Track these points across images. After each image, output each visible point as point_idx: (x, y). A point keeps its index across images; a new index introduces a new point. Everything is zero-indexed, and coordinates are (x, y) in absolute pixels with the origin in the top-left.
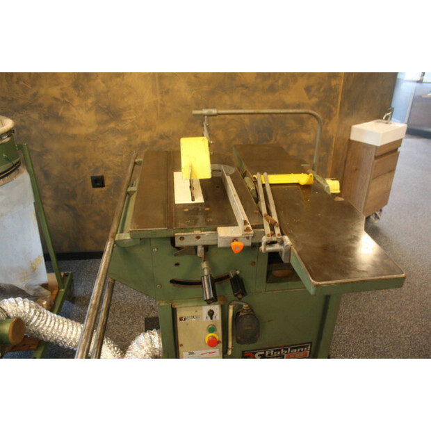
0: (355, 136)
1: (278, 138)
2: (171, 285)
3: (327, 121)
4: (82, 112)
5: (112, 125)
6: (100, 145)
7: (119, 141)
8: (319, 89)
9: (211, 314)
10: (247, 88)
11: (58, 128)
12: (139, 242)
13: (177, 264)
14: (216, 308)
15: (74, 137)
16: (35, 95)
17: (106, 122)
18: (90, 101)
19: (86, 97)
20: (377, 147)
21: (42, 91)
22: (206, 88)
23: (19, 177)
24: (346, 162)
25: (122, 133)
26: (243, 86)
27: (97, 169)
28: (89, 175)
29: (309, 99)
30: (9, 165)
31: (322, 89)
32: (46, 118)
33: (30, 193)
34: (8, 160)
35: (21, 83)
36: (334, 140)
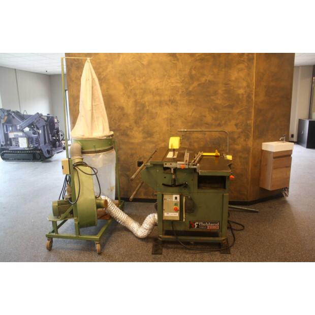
0: (264, 148)
1: (223, 147)
2: (163, 186)
3: (247, 139)
4: (137, 133)
5: (149, 139)
6: (143, 147)
7: (151, 146)
8: (242, 125)
9: (176, 198)
10: (208, 124)
11: (126, 140)
12: (152, 165)
13: (165, 178)
14: (178, 196)
15: (132, 143)
16: (119, 125)
17: (146, 138)
18: (141, 129)
19: (139, 127)
20: (274, 152)
21: (122, 124)
22: (190, 124)
23: (113, 152)
24: (261, 161)
25: (153, 142)
26: (206, 124)
27: (140, 158)
28: (136, 160)
29: (238, 129)
30: (110, 147)
31: (243, 125)
32: (122, 135)
33: (115, 159)
34: (110, 145)
35: (115, 121)
36: (251, 149)
